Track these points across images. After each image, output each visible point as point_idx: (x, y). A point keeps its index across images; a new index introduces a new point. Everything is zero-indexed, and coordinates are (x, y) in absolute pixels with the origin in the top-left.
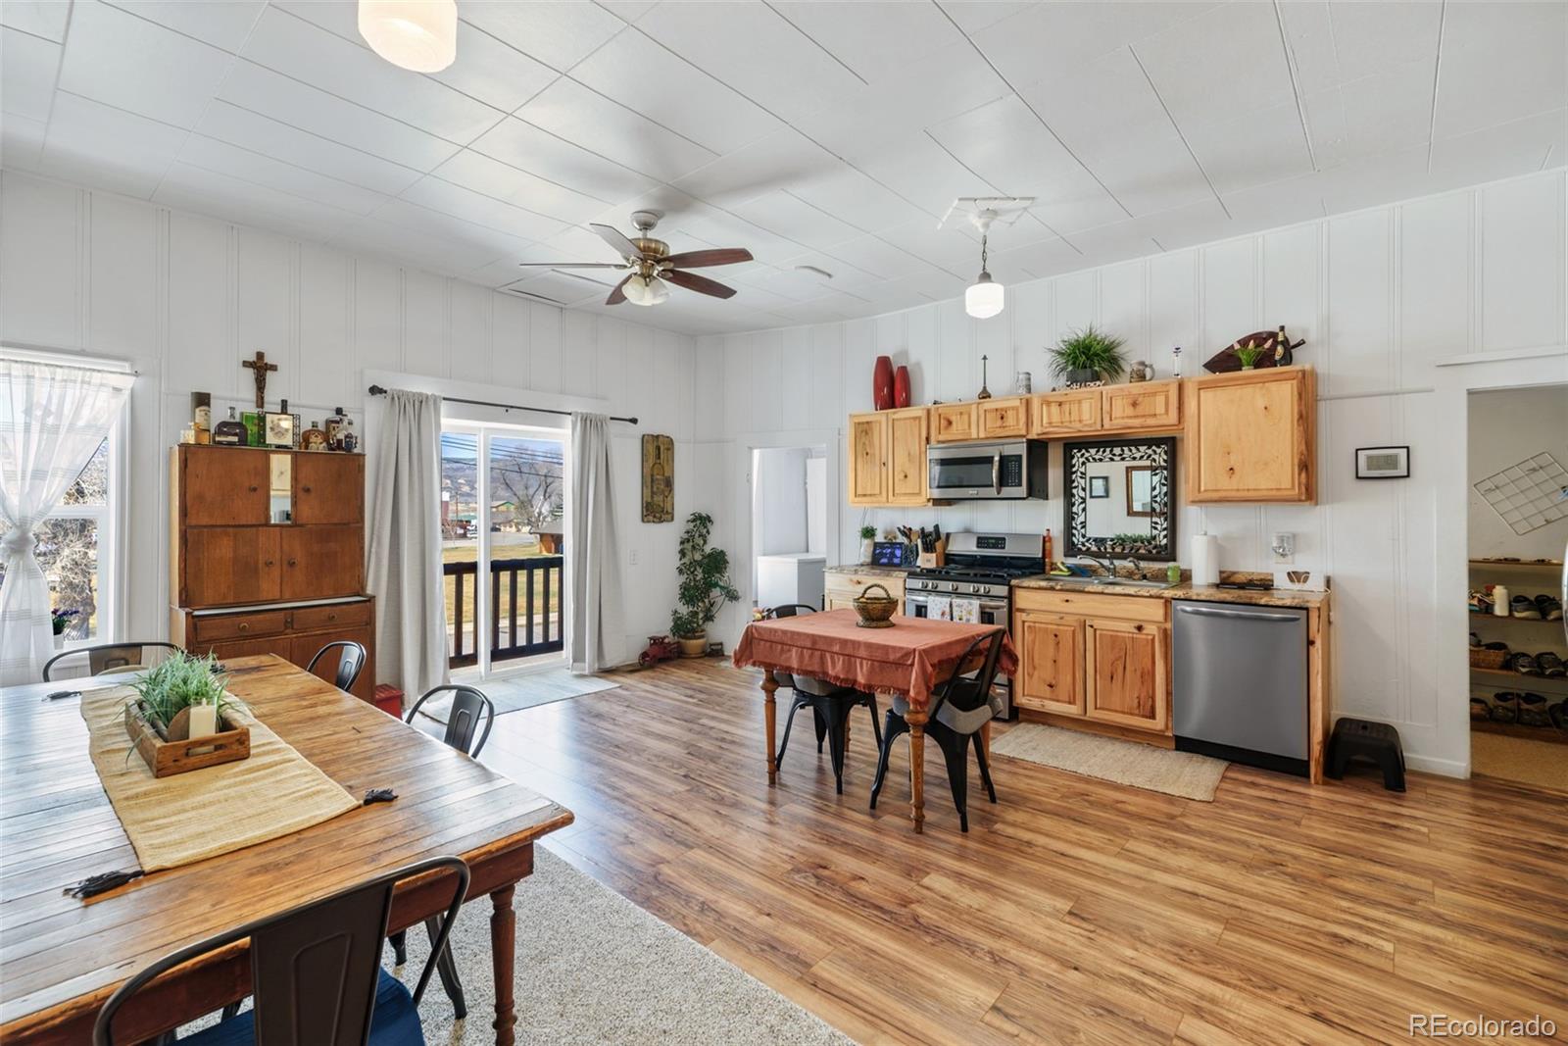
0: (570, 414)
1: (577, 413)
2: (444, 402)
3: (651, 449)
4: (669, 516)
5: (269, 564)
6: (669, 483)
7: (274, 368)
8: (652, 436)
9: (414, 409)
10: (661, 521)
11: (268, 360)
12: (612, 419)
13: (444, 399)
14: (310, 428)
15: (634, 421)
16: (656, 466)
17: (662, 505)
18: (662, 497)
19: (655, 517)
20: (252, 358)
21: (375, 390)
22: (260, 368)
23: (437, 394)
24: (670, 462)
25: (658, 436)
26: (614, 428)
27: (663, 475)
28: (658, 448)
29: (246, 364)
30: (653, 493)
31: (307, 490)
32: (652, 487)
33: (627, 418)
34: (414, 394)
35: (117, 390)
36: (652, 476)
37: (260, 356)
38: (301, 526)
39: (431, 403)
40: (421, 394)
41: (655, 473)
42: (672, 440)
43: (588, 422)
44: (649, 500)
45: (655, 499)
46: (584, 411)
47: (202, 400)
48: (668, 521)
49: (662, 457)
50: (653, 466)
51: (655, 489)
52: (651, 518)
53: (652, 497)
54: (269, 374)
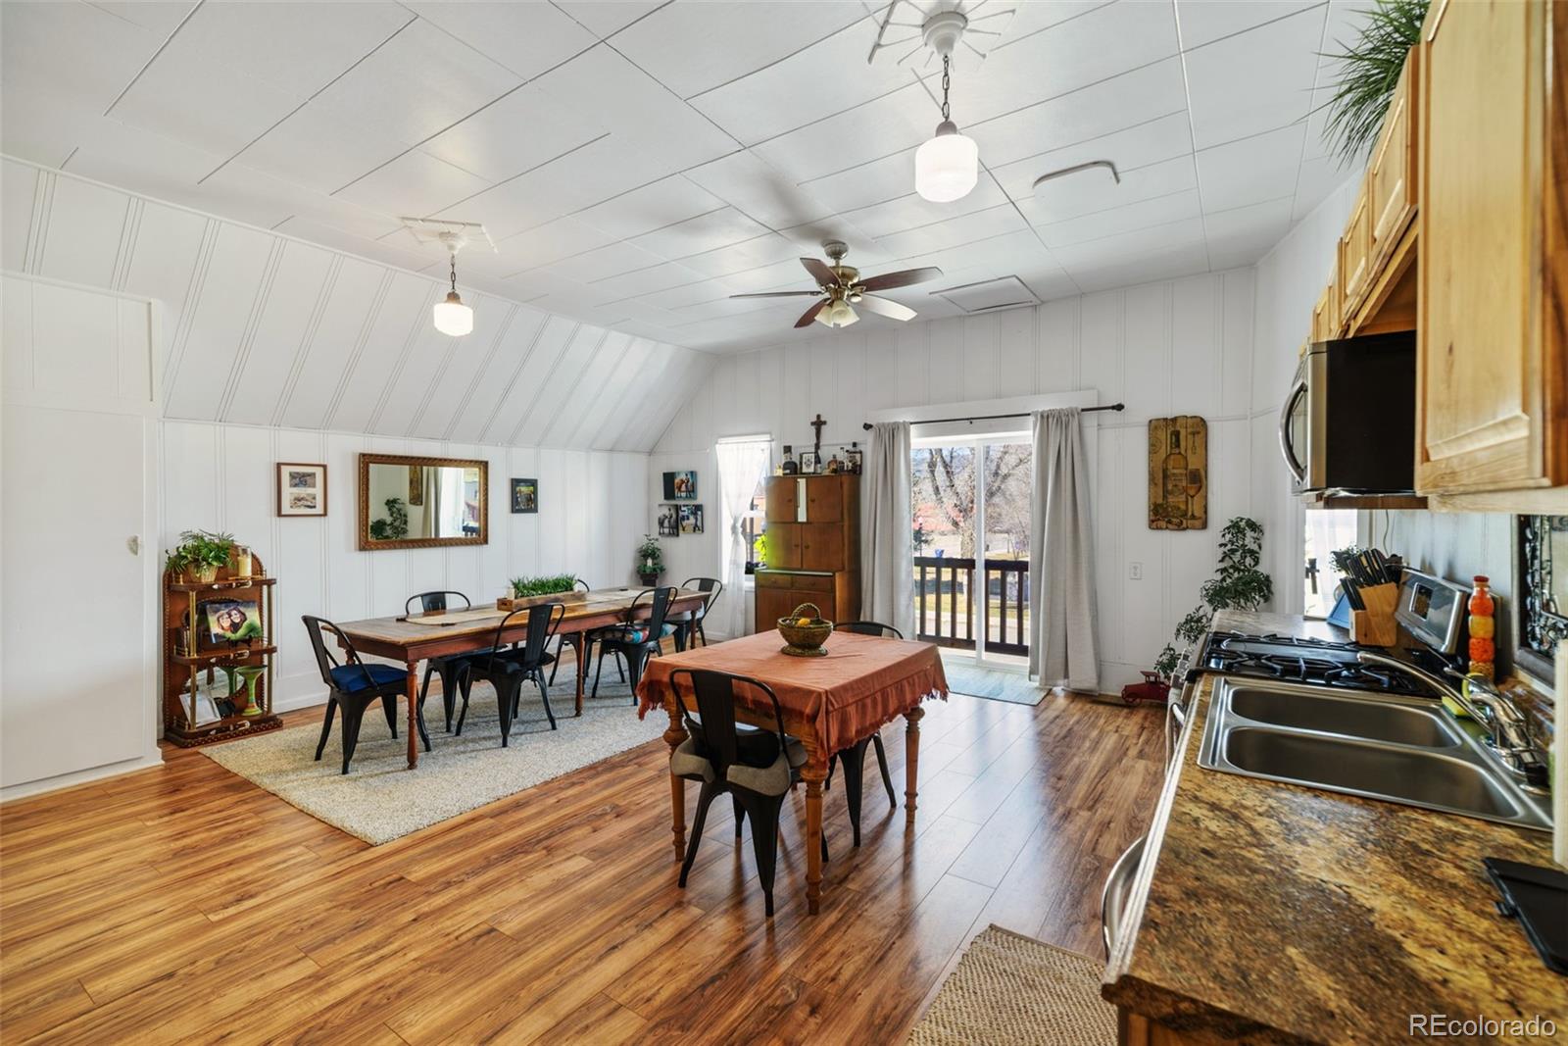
0: (1029, 414)
1: (1035, 414)
2: (912, 426)
3: (1164, 436)
4: (1197, 523)
5: (797, 546)
6: (1198, 480)
7: (825, 423)
8: (1165, 419)
9: (890, 436)
10: (1180, 527)
11: (823, 419)
12: (1083, 410)
13: (912, 423)
14: (831, 459)
15: (1120, 407)
16: (1172, 457)
17: (1183, 507)
18: (1184, 496)
19: (1169, 522)
20: (815, 419)
21: (867, 427)
22: (819, 424)
23: (907, 420)
24: (1200, 450)
25: (1174, 420)
26: (1090, 420)
27: (1186, 469)
28: (1177, 434)
29: (813, 424)
30: (1166, 493)
31: (813, 501)
32: (1165, 485)
33: (1110, 405)
34: (889, 424)
35: (763, 450)
36: (1165, 471)
37: (819, 416)
38: (811, 523)
39: (901, 427)
40: (895, 423)
41: (1170, 467)
42: (1202, 419)
43: (1050, 420)
44: (1160, 501)
45: (1170, 500)
46: (1047, 409)
47: (788, 449)
48: (1194, 528)
49: (1183, 444)
50: (1168, 457)
51: (1170, 487)
52: (1163, 524)
53: (1165, 497)
54: (823, 427)
